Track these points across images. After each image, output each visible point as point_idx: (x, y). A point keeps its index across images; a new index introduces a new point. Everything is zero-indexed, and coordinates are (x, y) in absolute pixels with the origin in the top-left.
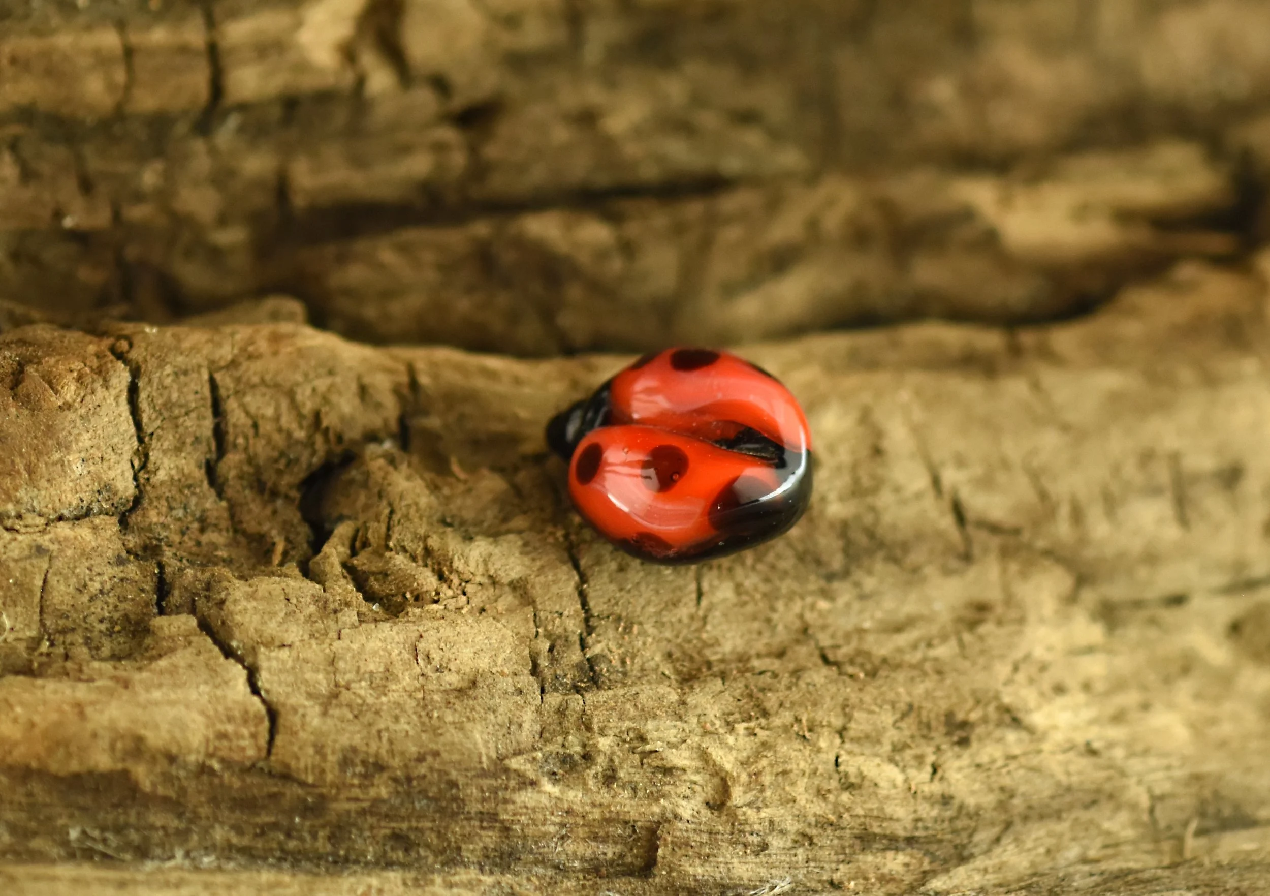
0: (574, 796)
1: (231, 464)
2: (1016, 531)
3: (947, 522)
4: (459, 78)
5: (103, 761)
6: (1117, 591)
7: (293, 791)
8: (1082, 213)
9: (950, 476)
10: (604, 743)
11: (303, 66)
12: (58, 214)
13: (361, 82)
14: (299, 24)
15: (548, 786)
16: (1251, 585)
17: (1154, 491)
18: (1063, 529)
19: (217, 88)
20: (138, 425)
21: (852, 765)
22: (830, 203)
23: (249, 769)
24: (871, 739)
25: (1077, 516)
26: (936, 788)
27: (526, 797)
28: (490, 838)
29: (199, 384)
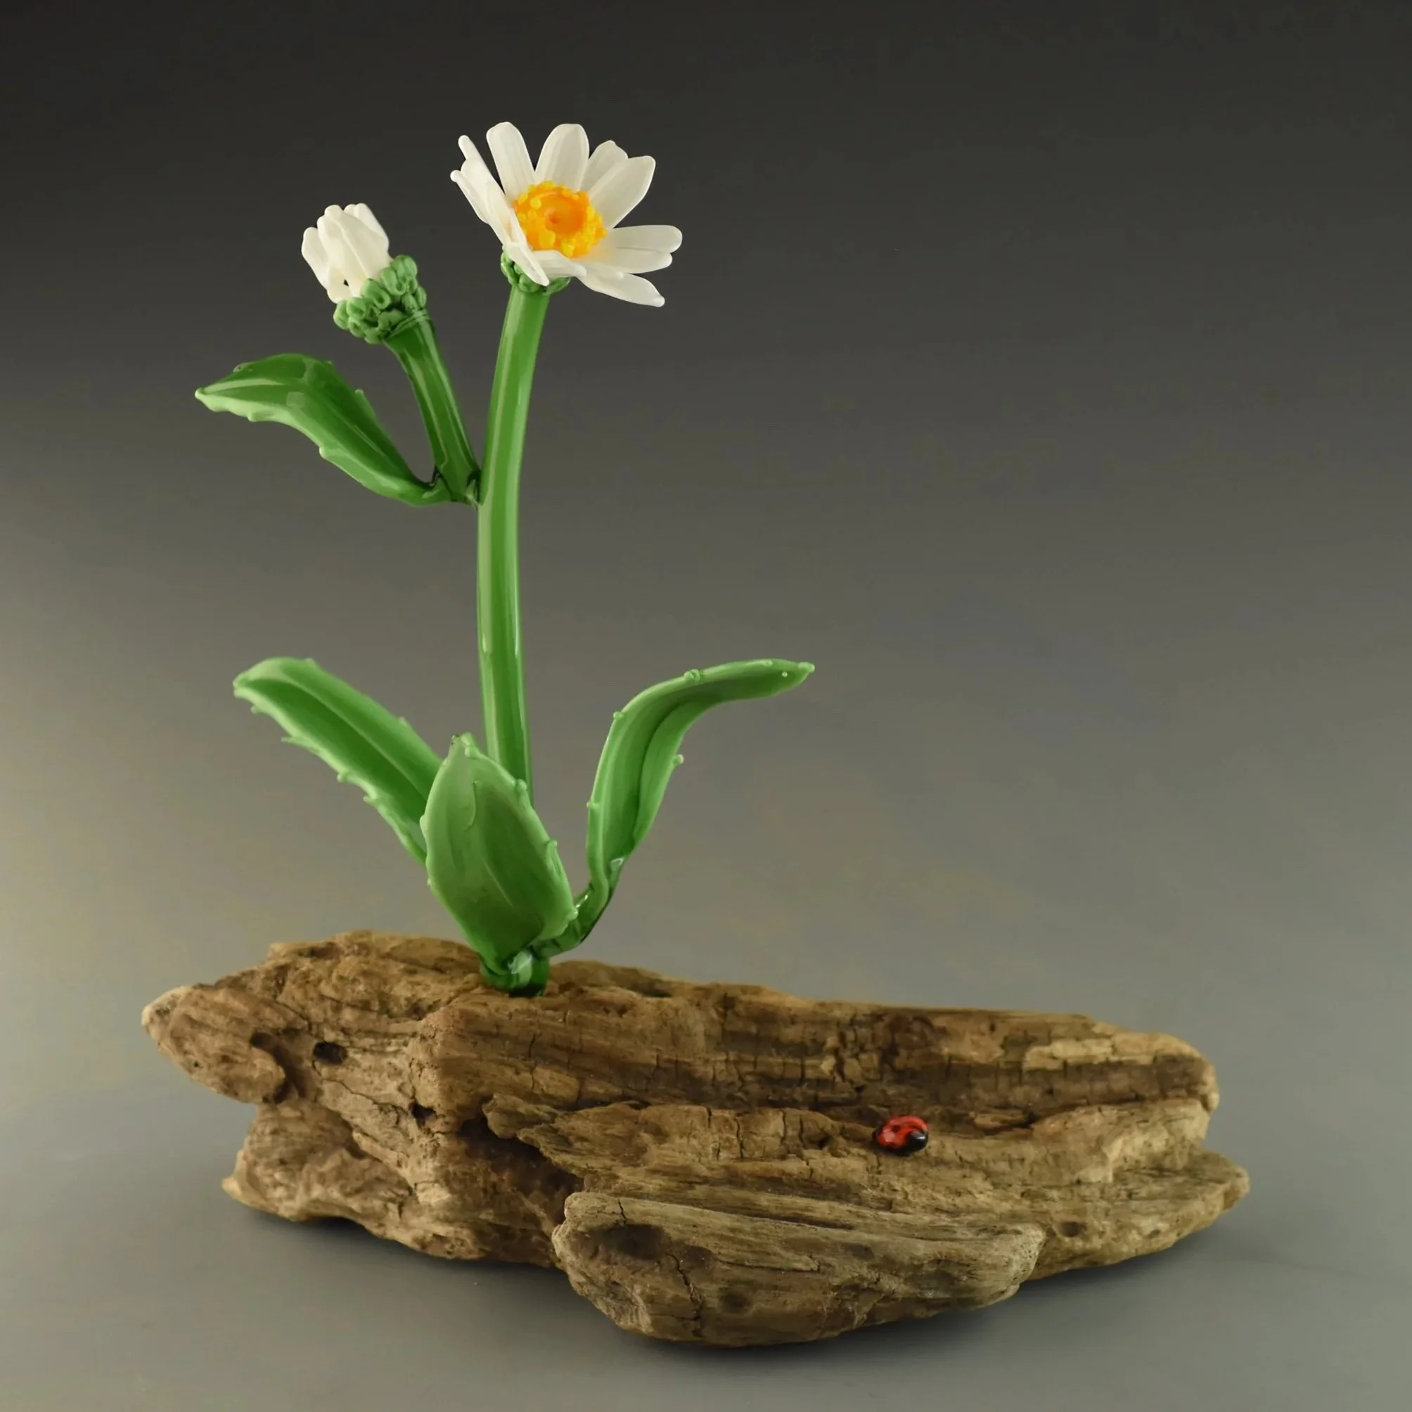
0: (874, 1193)
1: (804, 1136)
2: (973, 1164)
3: (958, 1160)
4: (855, 1080)
5: (776, 1175)
6: (996, 1180)
7: (815, 1185)
8: (993, 1120)
9: (959, 1153)
10: (881, 1184)
11: (822, 1072)
12: (768, 1096)
13: (834, 1078)
14: (821, 1063)
15: (869, 1189)
16: (1026, 1185)
17: (1005, 1160)
18: (984, 1165)
19: (803, 1074)
20: (785, 1124)
21: (935, 1195)
22: (937, 1110)
23: (806, 1180)
24: (939, 1192)
25: (987, 1162)
26: (953, 1202)
27: (864, 1191)
28: (856, 1199)
29: (798, 1119)
